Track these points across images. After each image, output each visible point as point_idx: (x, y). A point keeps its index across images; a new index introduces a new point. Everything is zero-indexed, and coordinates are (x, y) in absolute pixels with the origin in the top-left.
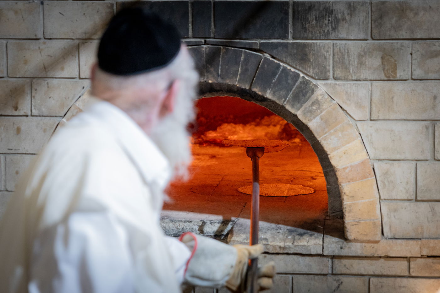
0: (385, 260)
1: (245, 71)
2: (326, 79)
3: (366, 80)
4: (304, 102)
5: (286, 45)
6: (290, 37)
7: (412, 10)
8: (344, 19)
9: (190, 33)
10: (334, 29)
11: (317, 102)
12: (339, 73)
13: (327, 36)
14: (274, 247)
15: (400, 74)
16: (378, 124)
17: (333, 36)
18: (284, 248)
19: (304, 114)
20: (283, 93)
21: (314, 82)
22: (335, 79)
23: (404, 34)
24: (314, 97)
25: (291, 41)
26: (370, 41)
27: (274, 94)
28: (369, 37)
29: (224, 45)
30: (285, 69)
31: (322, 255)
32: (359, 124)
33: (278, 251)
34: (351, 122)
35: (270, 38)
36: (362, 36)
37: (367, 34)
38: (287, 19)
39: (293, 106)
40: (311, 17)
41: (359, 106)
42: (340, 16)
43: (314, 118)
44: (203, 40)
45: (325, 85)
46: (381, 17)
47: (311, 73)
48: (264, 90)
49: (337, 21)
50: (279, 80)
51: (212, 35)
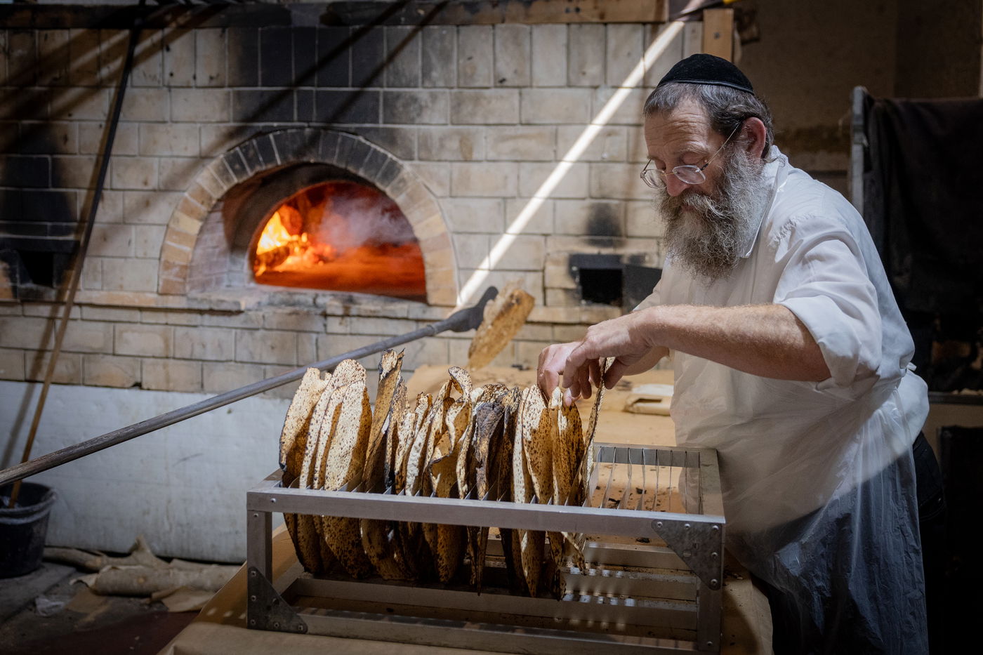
1: (342, 152)
2: (411, 159)
3: (446, 161)
4: (393, 179)
5: (377, 130)
6: (381, 120)
7: (485, 98)
8: (427, 107)
9: (295, 117)
10: (419, 115)
11: (403, 180)
12: (423, 154)
13: (412, 122)
14: (366, 311)
15: (476, 156)
16: (458, 201)
17: (418, 120)
18: (374, 312)
19: (392, 191)
20: (373, 171)
21: (400, 162)
22: (420, 159)
23: (479, 120)
24: (400, 176)
25: (381, 125)
26: (450, 127)
27: (366, 171)
28: (449, 122)
29: (325, 129)
30: (375, 150)
31: (406, 319)
32: (441, 200)
33: (371, 314)
34: (432, 198)
35: (364, 122)
36: (443, 121)
37: (446, 119)
38: (378, 105)
39: (382, 183)
40: (399, 104)
41: (441, 184)
42: (423, 103)
43: (401, 193)
44: (306, 124)
45: (411, 165)
46: (459, 105)
47: (399, 153)
48: (358, 168)
49: (421, 108)
50: (371, 161)
51: (314, 119)
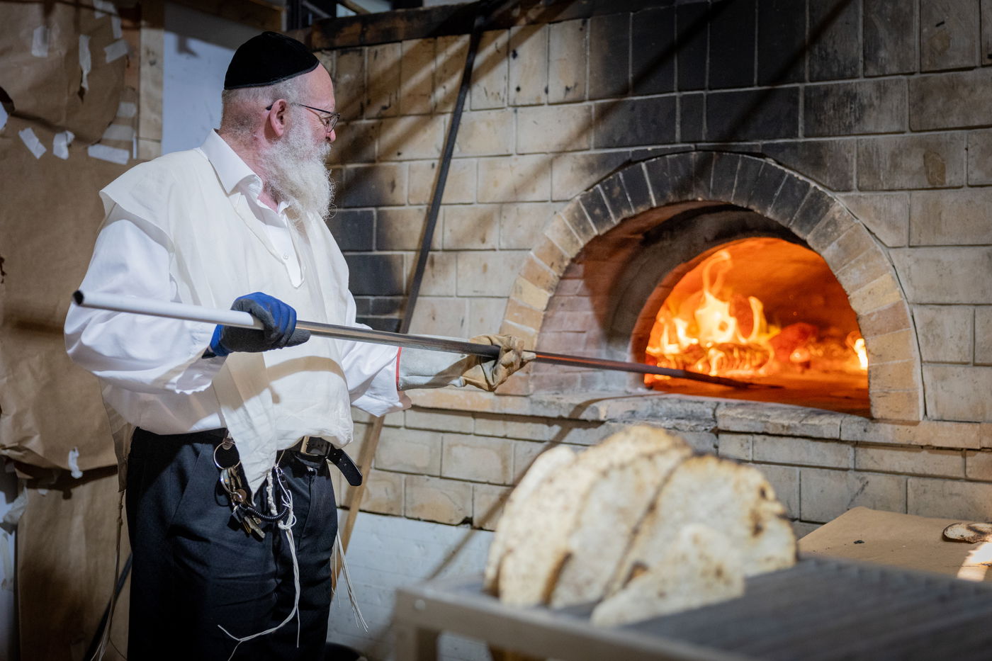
0: (929, 452)
1: (741, 183)
2: (848, 190)
3: (902, 189)
4: (816, 222)
5: (794, 147)
6: (800, 133)
7: (965, 86)
8: (871, 105)
9: (678, 136)
10: (858, 120)
11: (833, 222)
12: (865, 181)
13: (848, 131)
14: (775, 425)
15: (950, 179)
16: (919, 253)
17: (856, 129)
18: (789, 428)
19: (816, 239)
20: (787, 210)
21: (829, 194)
22: (860, 189)
23: (955, 120)
24: (829, 215)
25: (802, 140)
26: (908, 135)
27: (776, 212)
28: (906, 128)
29: (719, 151)
30: (791, 177)
31: (838, 441)
32: (892, 252)
33: (780, 431)
34: (879, 248)
35: (775, 138)
36: (896, 127)
37: (902, 124)
38: (797, 111)
39: (801, 228)
40: (828, 105)
41: (893, 226)
42: (865, 101)
43: (830, 243)
44: (692, 146)
45: (845, 198)
46: (922, 99)
47: (828, 182)
48: (764, 208)
49: (862, 108)
50: (783, 192)
51: (704, 138)
